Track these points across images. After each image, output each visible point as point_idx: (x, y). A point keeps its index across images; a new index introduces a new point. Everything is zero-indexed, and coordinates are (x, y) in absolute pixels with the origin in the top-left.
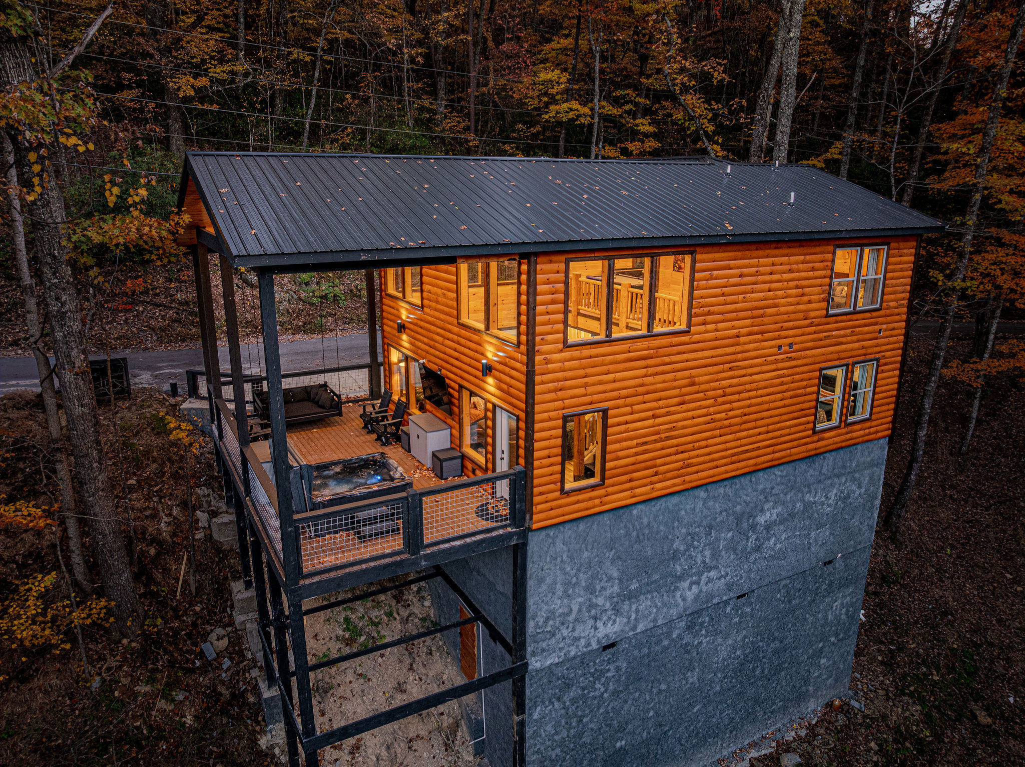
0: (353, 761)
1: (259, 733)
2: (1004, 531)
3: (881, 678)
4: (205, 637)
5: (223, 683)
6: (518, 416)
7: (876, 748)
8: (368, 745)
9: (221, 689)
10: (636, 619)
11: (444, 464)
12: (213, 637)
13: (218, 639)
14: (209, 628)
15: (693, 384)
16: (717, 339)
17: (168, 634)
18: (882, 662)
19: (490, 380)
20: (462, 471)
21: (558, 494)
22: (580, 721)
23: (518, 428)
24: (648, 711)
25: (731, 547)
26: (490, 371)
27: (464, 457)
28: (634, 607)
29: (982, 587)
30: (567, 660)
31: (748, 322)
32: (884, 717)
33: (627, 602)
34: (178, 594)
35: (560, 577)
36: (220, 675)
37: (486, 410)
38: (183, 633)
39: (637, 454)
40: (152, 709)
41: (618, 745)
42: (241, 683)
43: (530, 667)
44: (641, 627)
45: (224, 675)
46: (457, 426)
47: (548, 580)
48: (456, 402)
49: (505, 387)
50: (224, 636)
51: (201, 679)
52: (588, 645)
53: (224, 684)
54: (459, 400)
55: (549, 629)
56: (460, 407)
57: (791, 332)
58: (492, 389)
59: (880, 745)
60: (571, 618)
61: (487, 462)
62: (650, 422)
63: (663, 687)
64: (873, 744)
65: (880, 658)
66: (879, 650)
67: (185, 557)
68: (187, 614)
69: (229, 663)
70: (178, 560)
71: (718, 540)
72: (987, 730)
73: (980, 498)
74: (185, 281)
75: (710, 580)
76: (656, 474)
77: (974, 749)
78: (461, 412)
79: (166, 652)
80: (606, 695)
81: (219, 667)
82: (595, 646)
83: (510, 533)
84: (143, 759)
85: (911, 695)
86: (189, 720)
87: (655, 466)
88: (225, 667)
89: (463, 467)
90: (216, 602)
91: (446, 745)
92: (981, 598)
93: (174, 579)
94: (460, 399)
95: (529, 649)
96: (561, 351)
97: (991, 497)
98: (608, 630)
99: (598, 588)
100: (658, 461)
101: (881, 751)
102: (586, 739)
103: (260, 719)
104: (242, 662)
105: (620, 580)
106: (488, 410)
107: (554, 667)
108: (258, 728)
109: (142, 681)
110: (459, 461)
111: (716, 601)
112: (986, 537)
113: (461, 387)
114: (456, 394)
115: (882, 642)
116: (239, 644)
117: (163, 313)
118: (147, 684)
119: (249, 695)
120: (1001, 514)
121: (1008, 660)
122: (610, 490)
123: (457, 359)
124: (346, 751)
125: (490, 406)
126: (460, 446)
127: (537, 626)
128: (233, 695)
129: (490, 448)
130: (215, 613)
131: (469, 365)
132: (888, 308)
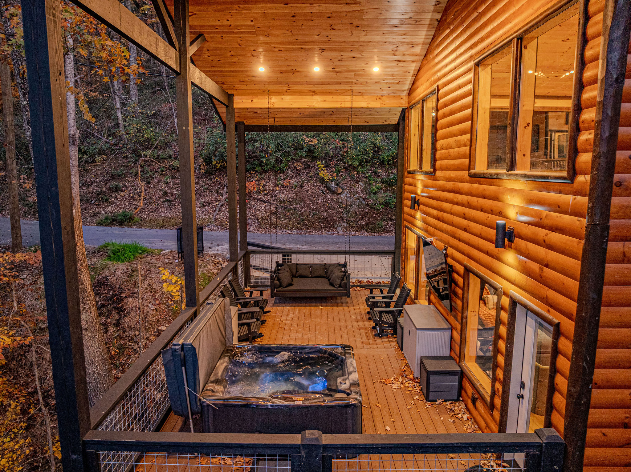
6: (557, 326)
11: (432, 378)
19: (510, 257)
20: (460, 395)
23: (556, 351)
26: (511, 241)
27: (462, 375)
37: (499, 308)
46: (459, 327)
48: (460, 291)
49: (535, 266)
54: (463, 289)
56: (465, 301)
58: (512, 272)
61: (493, 394)
74: (287, 186)
78: (464, 308)
89: (461, 388)
94: (465, 288)
106: (502, 308)
110: (456, 378)
113: (468, 270)
114: (460, 281)
117: (266, 208)
123: (465, 230)
125: (505, 301)
126: (461, 357)
129: (500, 374)
131: (481, 236)
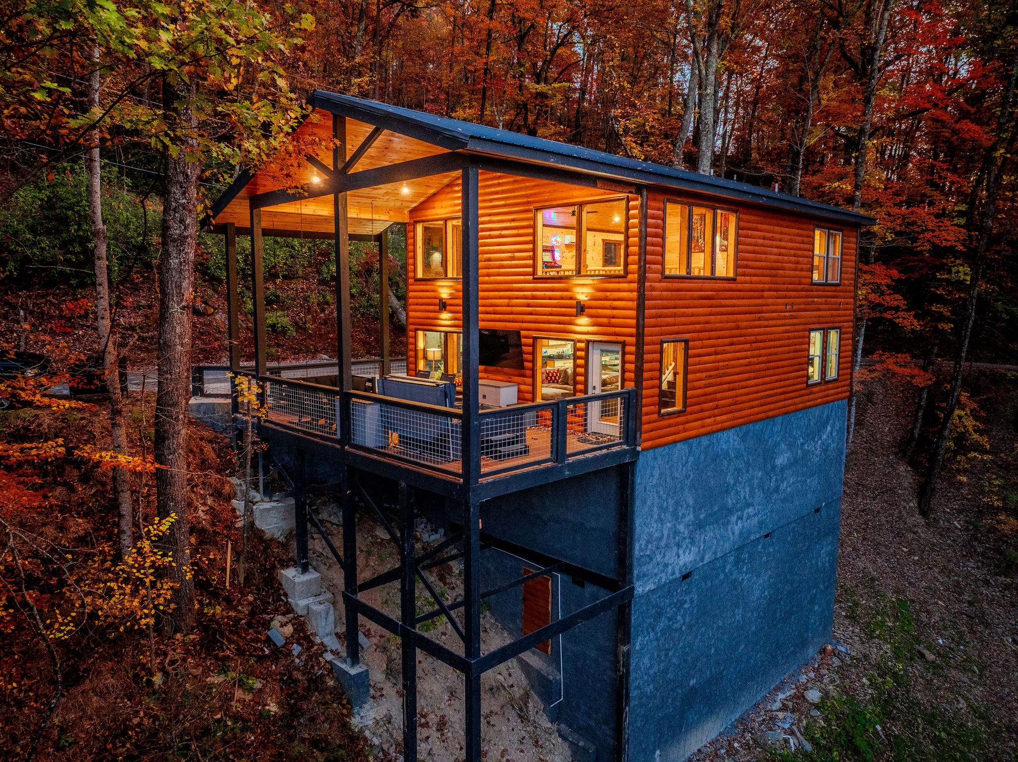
0: (444, 738)
1: (347, 716)
2: (892, 515)
3: (851, 629)
4: (267, 625)
5: (297, 669)
6: (623, 343)
7: (868, 683)
8: (453, 720)
9: (298, 675)
10: (703, 550)
12: (275, 623)
13: (282, 626)
14: (268, 617)
15: (738, 328)
16: (751, 290)
17: (228, 623)
18: (846, 616)
19: (582, 320)
21: (656, 416)
22: (667, 655)
24: (709, 647)
25: (761, 487)
26: (583, 311)
28: (703, 536)
29: (889, 560)
30: (660, 587)
31: (768, 279)
32: (866, 657)
33: (698, 532)
34: (227, 584)
35: (657, 501)
36: (293, 661)
37: (576, 350)
38: (243, 622)
39: (706, 386)
40: (231, 699)
41: (691, 683)
42: (316, 668)
43: (636, 592)
44: (707, 558)
45: (297, 661)
47: (649, 503)
49: (604, 320)
50: (287, 623)
51: (274, 667)
52: (673, 573)
53: (299, 670)
55: (648, 553)
56: (534, 360)
57: (792, 293)
58: (584, 328)
59: (869, 680)
60: (663, 544)
62: (713, 358)
63: (720, 623)
64: (864, 680)
65: (844, 614)
66: (841, 608)
67: (230, 545)
68: (241, 605)
69: (300, 648)
70: (222, 550)
71: (752, 478)
72: (933, 665)
73: (867, 491)
75: (749, 517)
76: (717, 407)
77: (932, 680)
79: (230, 641)
80: (684, 628)
81: (289, 654)
82: (678, 575)
83: (625, 450)
84: (232, 753)
85: (878, 637)
86: (273, 708)
87: (716, 400)
88: (295, 653)
90: (267, 592)
91: (520, 716)
92: (891, 568)
93: (219, 569)
95: (636, 572)
96: (660, 281)
97: (875, 489)
98: (686, 558)
99: (680, 514)
100: (719, 395)
101: (873, 684)
102: (670, 676)
103: (345, 702)
104: (312, 647)
105: (694, 508)
107: (650, 594)
108: (345, 711)
109: (212, 671)
111: (752, 538)
112: (880, 521)
113: (536, 339)
115: (841, 602)
116: (304, 630)
118: (220, 674)
119: (328, 679)
120: (886, 502)
121: (928, 611)
122: (690, 417)
123: (530, 314)
124: (434, 729)
125: (580, 345)
126: (534, 399)
127: (641, 550)
128: (310, 680)
130: (269, 603)
132: (844, 285)
